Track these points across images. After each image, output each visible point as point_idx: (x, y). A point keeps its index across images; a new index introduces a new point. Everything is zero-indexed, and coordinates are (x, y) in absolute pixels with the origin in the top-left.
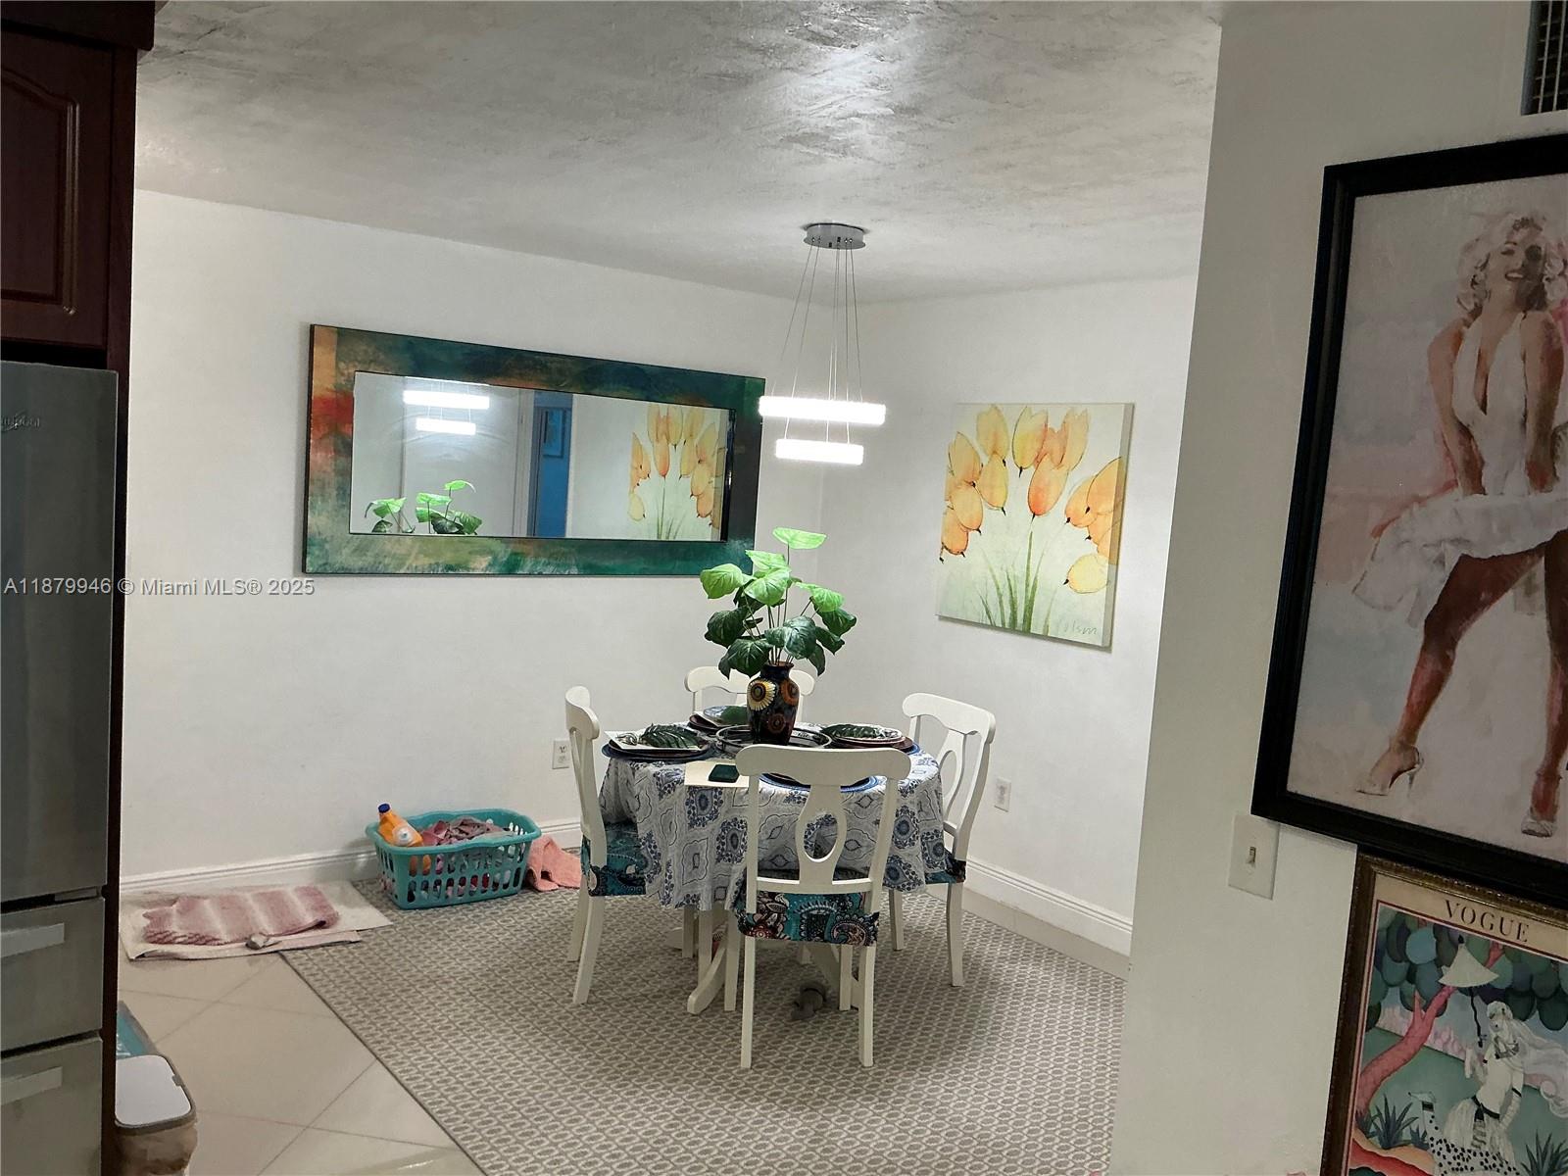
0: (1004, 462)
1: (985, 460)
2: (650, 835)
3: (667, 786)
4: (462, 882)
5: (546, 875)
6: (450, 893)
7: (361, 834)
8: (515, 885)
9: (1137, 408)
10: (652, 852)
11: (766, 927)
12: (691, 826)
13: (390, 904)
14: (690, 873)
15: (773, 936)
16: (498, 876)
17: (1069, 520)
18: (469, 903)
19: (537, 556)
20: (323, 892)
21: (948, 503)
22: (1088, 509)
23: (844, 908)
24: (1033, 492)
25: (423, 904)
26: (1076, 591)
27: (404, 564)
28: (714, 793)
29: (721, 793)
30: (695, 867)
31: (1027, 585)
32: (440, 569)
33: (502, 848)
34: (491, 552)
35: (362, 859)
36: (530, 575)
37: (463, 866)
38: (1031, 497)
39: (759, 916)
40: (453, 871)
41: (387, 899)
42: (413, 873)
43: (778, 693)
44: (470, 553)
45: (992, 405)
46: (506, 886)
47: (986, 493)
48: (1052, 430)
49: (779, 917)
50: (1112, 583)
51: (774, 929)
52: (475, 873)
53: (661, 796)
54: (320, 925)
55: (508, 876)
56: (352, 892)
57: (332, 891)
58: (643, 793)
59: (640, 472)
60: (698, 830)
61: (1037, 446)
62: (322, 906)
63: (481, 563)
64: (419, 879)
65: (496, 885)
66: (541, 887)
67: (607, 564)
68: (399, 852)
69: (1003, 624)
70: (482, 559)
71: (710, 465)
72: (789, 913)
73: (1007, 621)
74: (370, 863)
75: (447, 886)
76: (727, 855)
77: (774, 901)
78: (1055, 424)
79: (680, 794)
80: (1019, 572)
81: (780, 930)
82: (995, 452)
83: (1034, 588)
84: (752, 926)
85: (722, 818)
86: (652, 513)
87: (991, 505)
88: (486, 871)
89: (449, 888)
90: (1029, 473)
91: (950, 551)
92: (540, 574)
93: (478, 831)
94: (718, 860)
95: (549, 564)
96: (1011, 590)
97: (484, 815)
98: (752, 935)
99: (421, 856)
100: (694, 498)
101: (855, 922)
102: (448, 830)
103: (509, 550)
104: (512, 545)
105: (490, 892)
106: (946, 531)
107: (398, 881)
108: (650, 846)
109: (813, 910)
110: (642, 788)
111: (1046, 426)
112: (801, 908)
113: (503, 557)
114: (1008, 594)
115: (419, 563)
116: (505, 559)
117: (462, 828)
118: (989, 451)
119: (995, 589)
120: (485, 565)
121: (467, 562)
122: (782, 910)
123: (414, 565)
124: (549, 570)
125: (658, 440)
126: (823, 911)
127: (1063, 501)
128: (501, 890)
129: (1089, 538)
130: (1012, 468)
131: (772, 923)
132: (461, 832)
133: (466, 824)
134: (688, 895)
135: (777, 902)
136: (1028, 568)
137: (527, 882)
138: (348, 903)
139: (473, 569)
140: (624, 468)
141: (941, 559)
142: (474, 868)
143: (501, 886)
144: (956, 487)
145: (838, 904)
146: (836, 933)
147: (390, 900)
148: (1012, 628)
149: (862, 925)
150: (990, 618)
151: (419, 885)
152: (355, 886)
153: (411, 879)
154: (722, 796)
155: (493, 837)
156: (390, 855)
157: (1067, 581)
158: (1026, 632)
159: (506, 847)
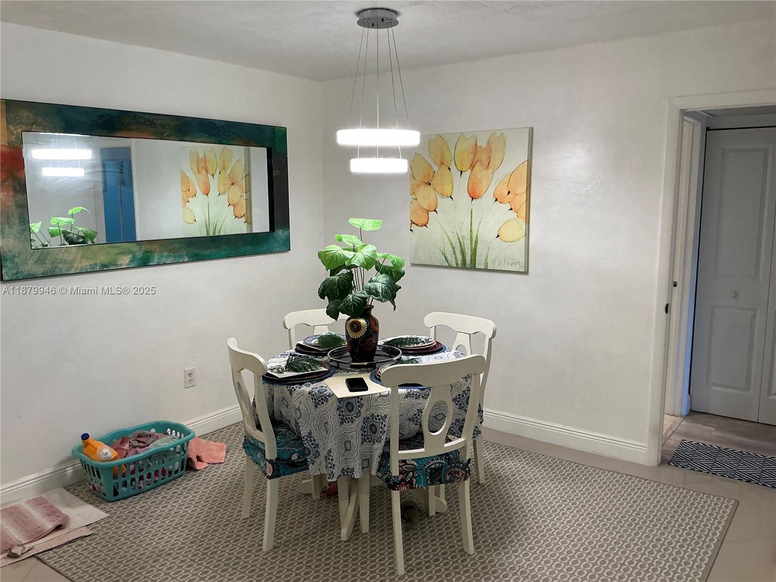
0: (449, 169)
1: (436, 168)
2: (310, 433)
3: (321, 399)
4: (149, 476)
5: (199, 459)
6: (142, 485)
7: (69, 453)
8: (182, 470)
9: (535, 130)
10: (312, 444)
11: (406, 483)
12: (342, 423)
13: (99, 499)
14: (344, 454)
15: (411, 488)
16: (171, 467)
17: (496, 200)
18: (154, 488)
19: (161, 252)
20: (49, 500)
21: (413, 196)
22: (509, 192)
23: (449, 459)
24: (471, 185)
25: (124, 496)
26: (504, 241)
27: (72, 267)
28: (357, 400)
29: (361, 399)
30: (347, 450)
31: (471, 241)
32: (98, 267)
33: (172, 449)
34: (130, 252)
35: (70, 471)
36: (158, 265)
37: (149, 465)
38: (469, 188)
39: (401, 476)
40: (142, 470)
41: (96, 497)
42: (115, 477)
43: (369, 327)
44: (117, 254)
45: (439, 135)
46: (176, 472)
47: (439, 189)
48: (481, 147)
49: (413, 474)
50: (527, 234)
51: (411, 482)
52: (156, 469)
53: (316, 407)
54: (59, 528)
55: (177, 465)
56: (67, 494)
57: (55, 497)
58: (302, 407)
59: (188, 193)
60: (348, 426)
61: (471, 157)
62: (52, 512)
63: (125, 260)
64: (121, 480)
65: (170, 473)
66: (198, 468)
67: (205, 252)
68: (103, 466)
69: (457, 264)
70: (126, 258)
71: (240, 186)
72: (418, 470)
73: (460, 263)
74: (75, 472)
75: (140, 480)
76: (368, 438)
77: (407, 464)
78: (482, 143)
79: (332, 404)
80: (466, 233)
81: (414, 483)
82: (442, 163)
83: (476, 242)
84: (398, 484)
85: (363, 415)
86: (201, 218)
87: (443, 196)
88: (163, 465)
89: (141, 481)
90: (467, 174)
91: (417, 225)
92: (165, 264)
93: (151, 440)
94: (362, 443)
95: (170, 256)
96: (460, 243)
97: (149, 427)
98: (398, 490)
99: (120, 466)
100: (231, 207)
101: (458, 467)
102: (130, 442)
103: (143, 249)
104: (144, 246)
105: (167, 478)
106: (414, 213)
107: (105, 484)
108: (311, 441)
109: (431, 465)
110: (300, 403)
111: (476, 145)
112: (425, 465)
113: (139, 255)
114: (459, 246)
115: (83, 265)
116: (141, 256)
117: (139, 439)
118: (438, 163)
119: (450, 245)
120: (127, 261)
121: (115, 261)
122: (414, 470)
123: (80, 267)
124: (170, 260)
125: (199, 172)
126: (437, 464)
127: (491, 190)
128: (174, 476)
129: (511, 209)
130: (455, 172)
131: (409, 479)
132: (139, 442)
133: (141, 436)
134: (343, 469)
135: (408, 464)
136: (471, 231)
137: (189, 466)
138: (69, 505)
139: (121, 265)
140: (175, 192)
141: (411, 230)
142: (155, 466)
143: (173, 473)
144: (418, 186)
145: (445, 458)
146: (448, 477)
147: (98, 496)
148: (464, 267)
149: (462, 468)
150: (447, 261)
151: (120, 485)
152: (68, 490)
153: (115, 481)
154: (363, 401)
155: (162, 443)
156: (97, 468)
157: (498, 236)
158: (473, 268)
159: (175, 448)
